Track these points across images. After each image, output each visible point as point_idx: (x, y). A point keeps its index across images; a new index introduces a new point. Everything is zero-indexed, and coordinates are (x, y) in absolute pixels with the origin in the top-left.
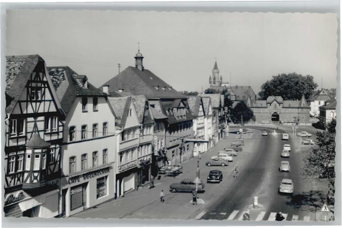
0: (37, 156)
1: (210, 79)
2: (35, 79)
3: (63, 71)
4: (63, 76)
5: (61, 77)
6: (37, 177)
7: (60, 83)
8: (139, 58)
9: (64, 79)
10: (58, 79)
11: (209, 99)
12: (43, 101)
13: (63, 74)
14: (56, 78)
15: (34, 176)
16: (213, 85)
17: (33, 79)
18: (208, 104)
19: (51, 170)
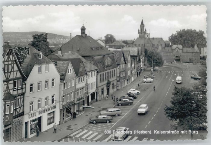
0: (8, 106)
1: (139, 30)
2: (7, 59)
3: (28, 48)
4: (28, 52)
5: (27, 53)
6: (8, 118)
7: (26, 56)
8: (83, 29)
9: (28, 54)
10: (25, 54)
11: (128, 52)
12: (12, 72)
13: (28, 50)
14: (24, 53)
15: (6, 118)
16: (141, 34)
17: (6, 60)
18: (128, 56)
19: (17, 112)
